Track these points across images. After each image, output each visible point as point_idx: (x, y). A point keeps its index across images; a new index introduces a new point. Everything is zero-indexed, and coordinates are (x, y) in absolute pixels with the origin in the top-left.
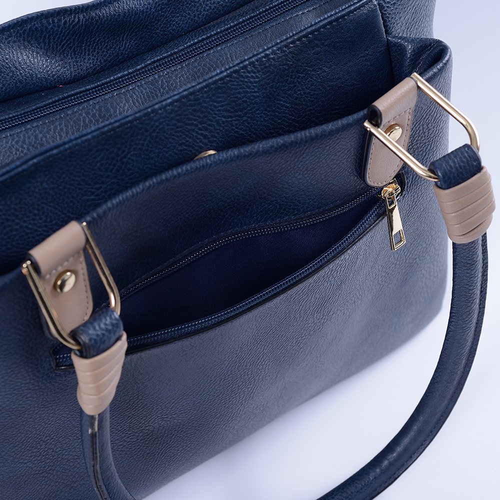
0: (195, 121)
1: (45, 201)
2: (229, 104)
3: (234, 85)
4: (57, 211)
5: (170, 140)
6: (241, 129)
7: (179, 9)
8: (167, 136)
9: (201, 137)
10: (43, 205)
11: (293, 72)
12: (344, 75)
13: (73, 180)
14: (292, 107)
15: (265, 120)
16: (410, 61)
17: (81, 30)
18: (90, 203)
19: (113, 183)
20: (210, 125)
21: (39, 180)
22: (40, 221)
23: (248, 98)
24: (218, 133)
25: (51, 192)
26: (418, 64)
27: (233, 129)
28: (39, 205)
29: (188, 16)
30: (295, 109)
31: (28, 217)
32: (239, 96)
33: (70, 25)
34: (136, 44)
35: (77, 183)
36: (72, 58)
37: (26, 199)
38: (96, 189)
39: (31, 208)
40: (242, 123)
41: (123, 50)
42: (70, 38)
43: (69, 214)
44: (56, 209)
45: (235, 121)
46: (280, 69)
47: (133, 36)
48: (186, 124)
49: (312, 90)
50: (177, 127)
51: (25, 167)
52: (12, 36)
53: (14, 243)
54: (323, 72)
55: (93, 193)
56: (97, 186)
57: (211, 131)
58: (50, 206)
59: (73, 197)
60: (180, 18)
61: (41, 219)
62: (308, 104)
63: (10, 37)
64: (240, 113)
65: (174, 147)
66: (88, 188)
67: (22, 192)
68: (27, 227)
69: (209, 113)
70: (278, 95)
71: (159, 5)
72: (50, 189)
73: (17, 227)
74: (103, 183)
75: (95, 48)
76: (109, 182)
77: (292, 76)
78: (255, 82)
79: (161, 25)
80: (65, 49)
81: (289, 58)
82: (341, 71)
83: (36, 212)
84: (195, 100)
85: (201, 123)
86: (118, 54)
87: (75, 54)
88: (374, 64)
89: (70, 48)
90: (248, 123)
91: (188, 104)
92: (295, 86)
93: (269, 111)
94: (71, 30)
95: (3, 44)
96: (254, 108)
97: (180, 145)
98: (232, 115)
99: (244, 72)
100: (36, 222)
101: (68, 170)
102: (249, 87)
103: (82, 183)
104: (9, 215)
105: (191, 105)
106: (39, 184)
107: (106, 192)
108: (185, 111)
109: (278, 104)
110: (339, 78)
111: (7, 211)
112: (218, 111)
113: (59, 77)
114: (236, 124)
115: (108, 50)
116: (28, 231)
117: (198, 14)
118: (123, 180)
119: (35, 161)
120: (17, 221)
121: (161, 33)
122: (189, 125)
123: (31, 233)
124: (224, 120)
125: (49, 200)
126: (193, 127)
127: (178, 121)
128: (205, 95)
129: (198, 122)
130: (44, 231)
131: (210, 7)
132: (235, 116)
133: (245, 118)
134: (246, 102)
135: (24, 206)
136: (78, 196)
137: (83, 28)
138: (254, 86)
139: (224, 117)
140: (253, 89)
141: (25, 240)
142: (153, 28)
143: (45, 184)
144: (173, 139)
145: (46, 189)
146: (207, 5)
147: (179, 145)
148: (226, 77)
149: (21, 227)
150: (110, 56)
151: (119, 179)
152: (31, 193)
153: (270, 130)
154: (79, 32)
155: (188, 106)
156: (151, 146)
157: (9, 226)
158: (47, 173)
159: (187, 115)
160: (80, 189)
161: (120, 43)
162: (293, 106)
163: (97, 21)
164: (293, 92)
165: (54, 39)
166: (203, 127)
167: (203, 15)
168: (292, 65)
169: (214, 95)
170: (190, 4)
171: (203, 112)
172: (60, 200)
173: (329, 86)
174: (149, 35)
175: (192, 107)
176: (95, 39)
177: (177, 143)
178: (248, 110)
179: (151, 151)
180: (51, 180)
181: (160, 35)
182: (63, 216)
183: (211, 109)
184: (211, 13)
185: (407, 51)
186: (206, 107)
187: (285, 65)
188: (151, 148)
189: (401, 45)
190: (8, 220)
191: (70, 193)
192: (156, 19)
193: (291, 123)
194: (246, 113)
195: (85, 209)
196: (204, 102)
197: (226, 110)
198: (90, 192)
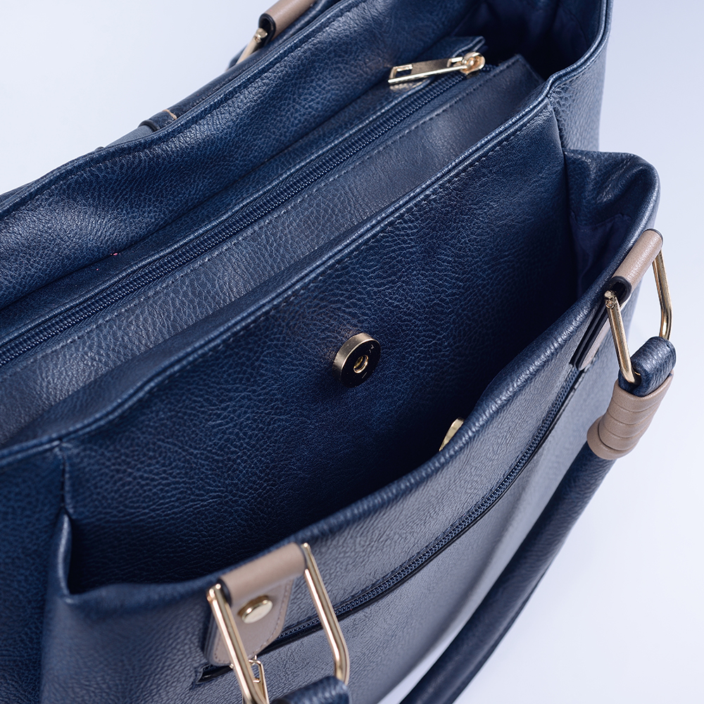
0: (341, 297)
1: (162, 437)
2: (381, 268)
3: (388, 242)
4: (176, 448)
5: (311, 327)
6: (395, 299)
7: (262, 128)
8: (307, 322)
9: (349, 318)
10: (160, 443)
11: (457, 213)
12: (515, 209)
13: (195, 401)
14: (455, 262)
15: (424, 284)
16: (596, 184)
17: (143, 174)
18: (215, 430)
19: (243, 398)
20: (359, 300)
21: (154, 409)
22: (157, 466)
23: (404, 256)
24: (369, 309)
25: (168, 423)
26: (606, 188)
27: (387, 301)
28: (154, 444)
29: (273, 136)
30: (459, 263)
31: (142, 463)
32: (393, 255)
33: (129, 168)
34: (210, 183)
35: (199, 405)
36: (128, 213)
37: (139, 438)
38: (222, 409)
39: (145, 450)
40: (396, 291)
41: (194, 194)
42: (127, 187)
43: (192, 450)
44: (175, 445)
45: (388, 289)
46: (442, 213)
47: (208, 174)
48: (331, 302)
49: (478, 235)
50: (320, 308)
51: (141, 394)
52: (54, 195)
53: (127, 502)
54: (490, 209)
55: (219, 416)
56: (223, 405)
57: (361, 308)
58: (168, 443)
59: (195, 425)
60: (263, 140)
61: (158, 462)
62: (474, 254)
63: (51, 196)
64: (393, 278)
65: (316, 335)
66: (212, 410)
67: (134, 429)
68: (141, 477)
69: (359, 283)
70: (438, 248)
71: (240, 128)
72: (167, 419)
73: (130, 479)
74: (230, 399)
75: (158, 196)
76: (237, 397)
77: (455, 219)
78: (413, 234)
79: (241, 153)
80: (120, 202)
81: (454, 197)
82: (511, 204)
83: (151, 454)
84: (343, 269)
85: (348, 298)
86: (187, 201)
87: (131, 208)
88: (548, 189)
89: (126, 200)
90: (404, 290)
91: (334, 276)
92: (459, 232)
93: (427, 270)
94: (129, 176)
95: (43, 208)
96: (410, 268)
97: (323, 331)
98: (384, 281)
99: (400, 223)
100: (152, 468)
101: (190, 389)
102: (405, 242)
103: (205, 404)
104: (120, 464)
105: (338, 277)
106: (154, 415)
107: (234, 411)
108: (330, 285)
109: (438, 259)
110: (510, 214)
111: (116, 458)
112: (368, 279)
113: (113, 242)
114: (390, 293)
115: (175, 197)
116: (143, 483)
117: (285, 132)
118: (254, 391)
119: (152, 384)
120: (129, 470)
121: (241, 163)
122: (335, 302)
123: (147, 484)
124: (375, 289)
125: (166, 435)
126: (339, 305)
127: (322, 299)
128: (354, 261)
129: (345, 298)
130: (162, 478)
131: (300, 120)
132: (388, 282)
133: (399, 284)
134: (400, 262)
135: (137, 448)
136: (201, 422)
137: (146, 171)
138: (411, 239)
139: (376, 286)
140: (409, 243)
141: (140, 495)
142: (231, 159)
143: (161, 413)
144: (315, 325)
145: (163, 419)
146: (295, 118)
147: (321, 332)
148: (378, 232)
149: (135, 478)
150: (177, 204)
151: (249, 392)
152: (144, 429)
153: (430, 295)
154: (140, 177)
155: (334, 278)
156: (287, 339)
157: (121, 479)
158: (164, 398)
159: (332, 290)
160: (203, 412)
161: (191, 185)
162: (457, 259)
163: (164, 159)
164: (456, 241)
165: (106, 190)
166: (351, 303)
167: (291, 133)
168: (456, 205)
169: (364, 258)
170: (275, 120)
171: (351, 284)
172: (180, 432)
173: (498, 227)
174: (226, 169)
175: (339, 278)
176: (160, 185)
177: (319, 329)
178: (403, 272)
179: (288, 346)
180: (169, 406)
181: (239, 167)
182: (184, 454)
183: (361, 278)
184: (300, 128)
185: (590, 171)
186: (356, 276)
187: (447, 206)
188: (289, 341)
189: (583, 162)
190: (118, 471)
191: (192, 420)
192: (236, 146)
193: (454, 283)
194: (400, 277)
195: (210, 440)
196: (353, 269)
197: (378, 277)
198: (215, 414)
